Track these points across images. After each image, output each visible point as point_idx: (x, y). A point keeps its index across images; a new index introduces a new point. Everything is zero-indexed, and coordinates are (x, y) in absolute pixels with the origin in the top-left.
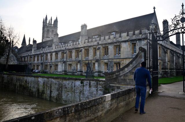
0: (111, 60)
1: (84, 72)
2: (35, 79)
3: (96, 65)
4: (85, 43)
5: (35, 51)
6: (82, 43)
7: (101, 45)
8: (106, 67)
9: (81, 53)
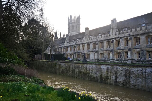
0: (143, 49)
1: (115, 60)
2: (97, 66)
3: (129, 53)
4: (116, 35)
5: (67, 43)
6: (113, 35)
7: (132, 36)
8: (138, 55)
9: (113, 43)
